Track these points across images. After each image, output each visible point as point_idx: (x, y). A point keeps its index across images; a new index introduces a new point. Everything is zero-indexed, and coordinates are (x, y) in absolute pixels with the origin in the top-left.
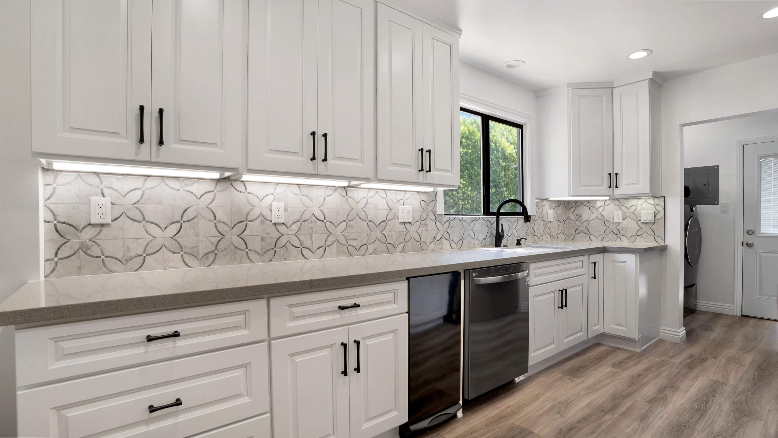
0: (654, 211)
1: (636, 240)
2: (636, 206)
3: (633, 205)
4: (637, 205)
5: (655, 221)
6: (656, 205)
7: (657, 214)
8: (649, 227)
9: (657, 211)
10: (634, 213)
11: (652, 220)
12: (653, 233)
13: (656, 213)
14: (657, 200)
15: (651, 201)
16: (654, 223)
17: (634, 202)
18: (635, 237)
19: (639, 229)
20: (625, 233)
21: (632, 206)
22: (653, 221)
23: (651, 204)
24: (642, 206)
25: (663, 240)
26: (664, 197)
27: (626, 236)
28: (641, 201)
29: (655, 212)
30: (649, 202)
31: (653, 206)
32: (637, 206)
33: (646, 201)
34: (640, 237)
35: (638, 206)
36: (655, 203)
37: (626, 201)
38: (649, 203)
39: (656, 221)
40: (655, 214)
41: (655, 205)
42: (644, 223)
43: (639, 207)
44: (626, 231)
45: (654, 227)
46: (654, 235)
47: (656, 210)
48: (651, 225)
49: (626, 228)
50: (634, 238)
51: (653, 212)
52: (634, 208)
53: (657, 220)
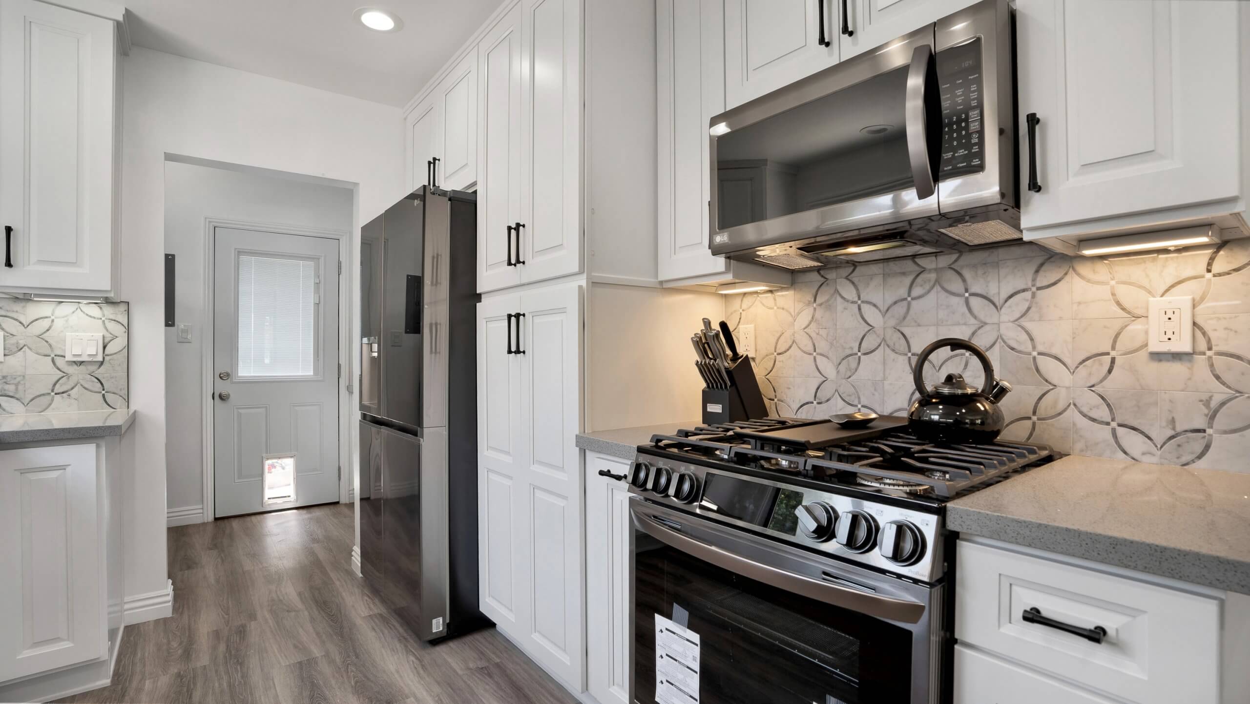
0: (102, 334)
1: (50, 404)
2: (50, 320)
3: (41, 318)
4: (53, 317)
5: (104, 358)
6: (106, 322)
7: (109, 342)
8: (88, 372)
9: (111, 334)
10: (45, 336)
11: (96, 355)
12: (99, 385)
13: (106, 340)
14: (108, 311)
15: (94, 310)
16: (102, 363)
17: (44, 309)
18: (48, 398)
19: (60, 376)
20: (17, 389)
21: (37, 320)
22: (101, 359)
23: (94, 318)
24: (67, 321)
25: (125, 399)
26: (128, 302)
27: (17, 396)
28: (66, 309)
29: (104, 337)
30: (86, 312)
31: (100, 322)
32: (53, 321)
33: (79, 309)
34: (63, 397)
35: (55, 320)
36: (104, 316)
37: (17, 307)
38: (87, 315)
39: (107, 358)
40: (104, 340)
41: (104, 321)
42: (74, 362)
43: (59, 324)
44: (17, 385)
45: (101, 372)
46: (104, 390)
47: (105, 331)
48: (92, 368)
49: (20, 376)
50: (45, 400)
51: (99, 336)
52: (46, 324)
53: (111, 355)
